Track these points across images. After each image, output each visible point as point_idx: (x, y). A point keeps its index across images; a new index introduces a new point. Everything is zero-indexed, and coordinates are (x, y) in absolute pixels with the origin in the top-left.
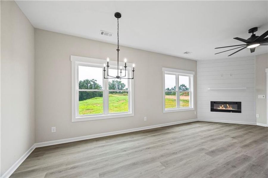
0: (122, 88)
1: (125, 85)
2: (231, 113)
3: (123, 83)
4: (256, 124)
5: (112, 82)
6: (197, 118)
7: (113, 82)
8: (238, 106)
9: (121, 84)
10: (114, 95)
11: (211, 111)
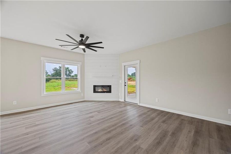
0: (70, 74)
1: (73, 71)
2: (106, 93)
3: (71, 70)
4: (119, 100)
5: (58, 68)
6: (84, 98)
7: (60, 68)
8: (109, 88)
9: (69, 70)
10: (58, 80)
11: (94, 93)
